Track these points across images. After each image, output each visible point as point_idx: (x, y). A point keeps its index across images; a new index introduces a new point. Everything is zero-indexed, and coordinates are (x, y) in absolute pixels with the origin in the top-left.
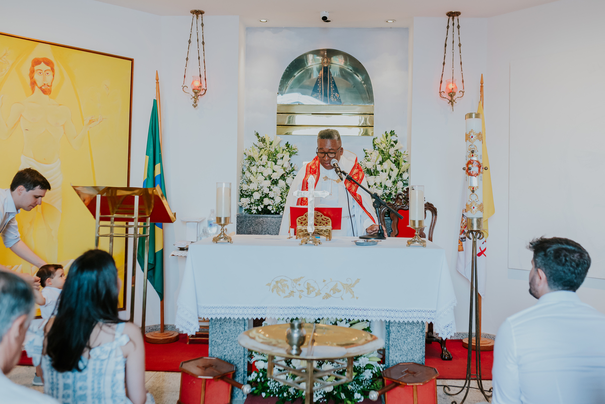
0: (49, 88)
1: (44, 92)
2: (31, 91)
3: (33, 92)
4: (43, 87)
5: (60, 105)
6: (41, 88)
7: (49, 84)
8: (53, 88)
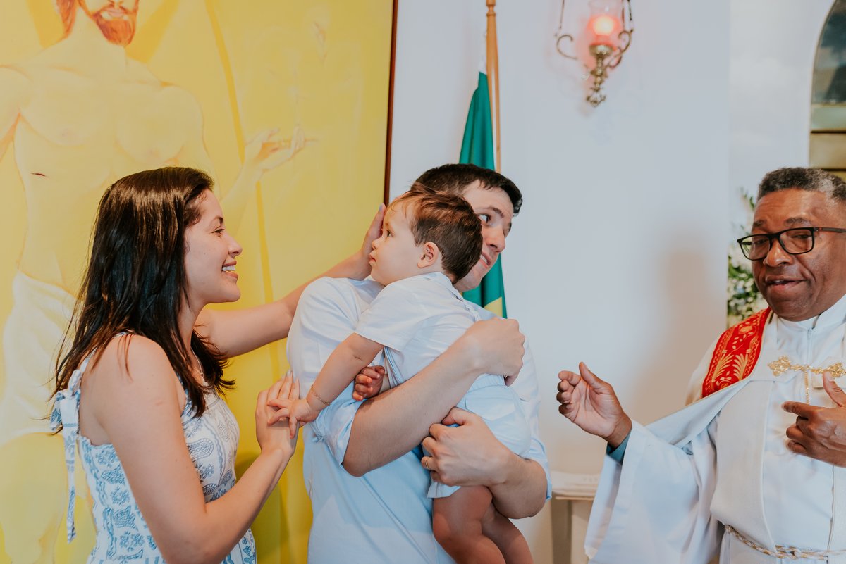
0: (126, 17)
1: (109, 31)
2: (60, 27)
3: (68, 30)
4: (105, 15)
5: (165, 84)
6: (97, 16)
7: (129, 5)
8: (141, 21)
